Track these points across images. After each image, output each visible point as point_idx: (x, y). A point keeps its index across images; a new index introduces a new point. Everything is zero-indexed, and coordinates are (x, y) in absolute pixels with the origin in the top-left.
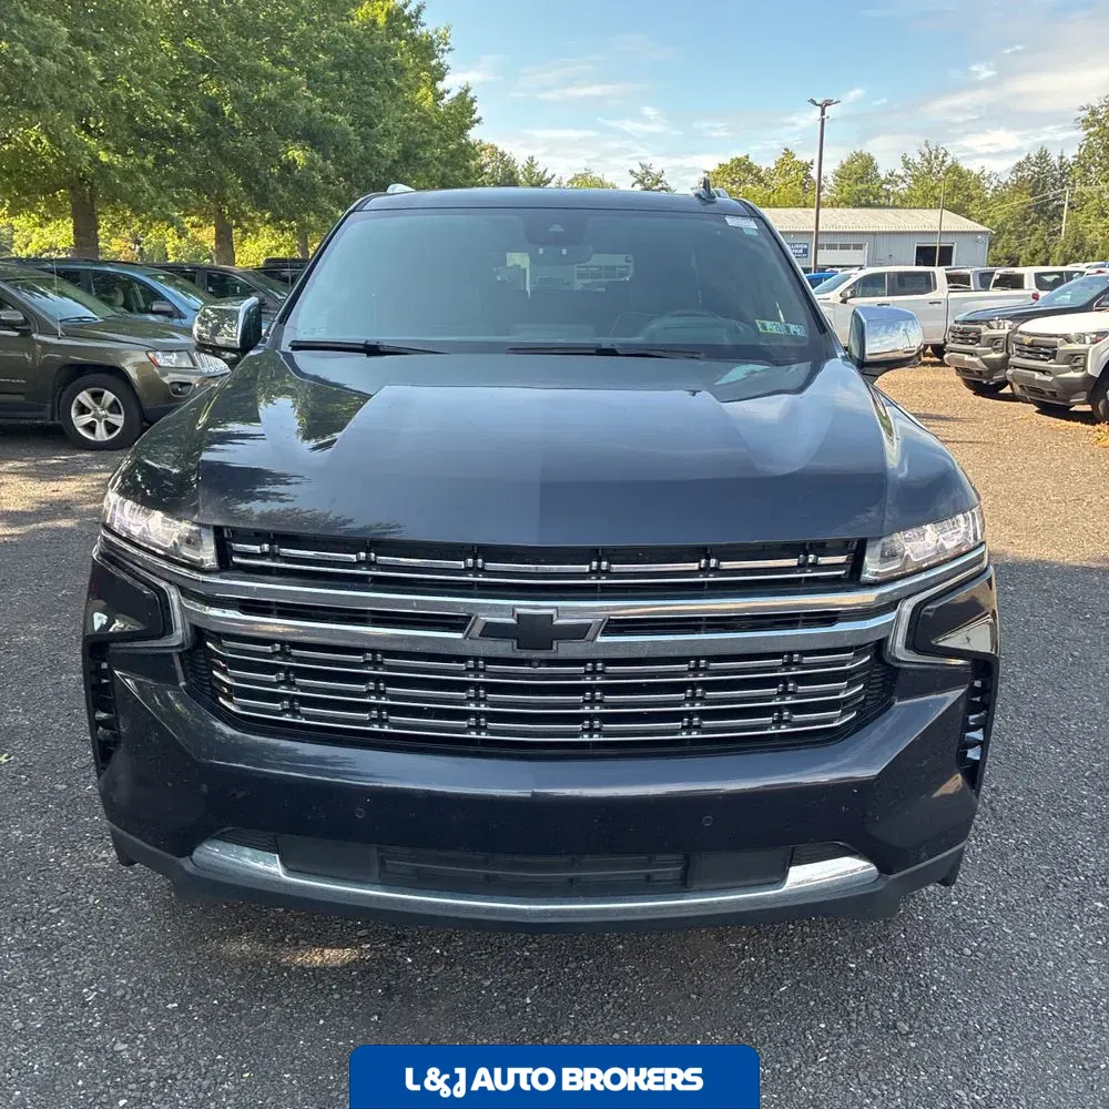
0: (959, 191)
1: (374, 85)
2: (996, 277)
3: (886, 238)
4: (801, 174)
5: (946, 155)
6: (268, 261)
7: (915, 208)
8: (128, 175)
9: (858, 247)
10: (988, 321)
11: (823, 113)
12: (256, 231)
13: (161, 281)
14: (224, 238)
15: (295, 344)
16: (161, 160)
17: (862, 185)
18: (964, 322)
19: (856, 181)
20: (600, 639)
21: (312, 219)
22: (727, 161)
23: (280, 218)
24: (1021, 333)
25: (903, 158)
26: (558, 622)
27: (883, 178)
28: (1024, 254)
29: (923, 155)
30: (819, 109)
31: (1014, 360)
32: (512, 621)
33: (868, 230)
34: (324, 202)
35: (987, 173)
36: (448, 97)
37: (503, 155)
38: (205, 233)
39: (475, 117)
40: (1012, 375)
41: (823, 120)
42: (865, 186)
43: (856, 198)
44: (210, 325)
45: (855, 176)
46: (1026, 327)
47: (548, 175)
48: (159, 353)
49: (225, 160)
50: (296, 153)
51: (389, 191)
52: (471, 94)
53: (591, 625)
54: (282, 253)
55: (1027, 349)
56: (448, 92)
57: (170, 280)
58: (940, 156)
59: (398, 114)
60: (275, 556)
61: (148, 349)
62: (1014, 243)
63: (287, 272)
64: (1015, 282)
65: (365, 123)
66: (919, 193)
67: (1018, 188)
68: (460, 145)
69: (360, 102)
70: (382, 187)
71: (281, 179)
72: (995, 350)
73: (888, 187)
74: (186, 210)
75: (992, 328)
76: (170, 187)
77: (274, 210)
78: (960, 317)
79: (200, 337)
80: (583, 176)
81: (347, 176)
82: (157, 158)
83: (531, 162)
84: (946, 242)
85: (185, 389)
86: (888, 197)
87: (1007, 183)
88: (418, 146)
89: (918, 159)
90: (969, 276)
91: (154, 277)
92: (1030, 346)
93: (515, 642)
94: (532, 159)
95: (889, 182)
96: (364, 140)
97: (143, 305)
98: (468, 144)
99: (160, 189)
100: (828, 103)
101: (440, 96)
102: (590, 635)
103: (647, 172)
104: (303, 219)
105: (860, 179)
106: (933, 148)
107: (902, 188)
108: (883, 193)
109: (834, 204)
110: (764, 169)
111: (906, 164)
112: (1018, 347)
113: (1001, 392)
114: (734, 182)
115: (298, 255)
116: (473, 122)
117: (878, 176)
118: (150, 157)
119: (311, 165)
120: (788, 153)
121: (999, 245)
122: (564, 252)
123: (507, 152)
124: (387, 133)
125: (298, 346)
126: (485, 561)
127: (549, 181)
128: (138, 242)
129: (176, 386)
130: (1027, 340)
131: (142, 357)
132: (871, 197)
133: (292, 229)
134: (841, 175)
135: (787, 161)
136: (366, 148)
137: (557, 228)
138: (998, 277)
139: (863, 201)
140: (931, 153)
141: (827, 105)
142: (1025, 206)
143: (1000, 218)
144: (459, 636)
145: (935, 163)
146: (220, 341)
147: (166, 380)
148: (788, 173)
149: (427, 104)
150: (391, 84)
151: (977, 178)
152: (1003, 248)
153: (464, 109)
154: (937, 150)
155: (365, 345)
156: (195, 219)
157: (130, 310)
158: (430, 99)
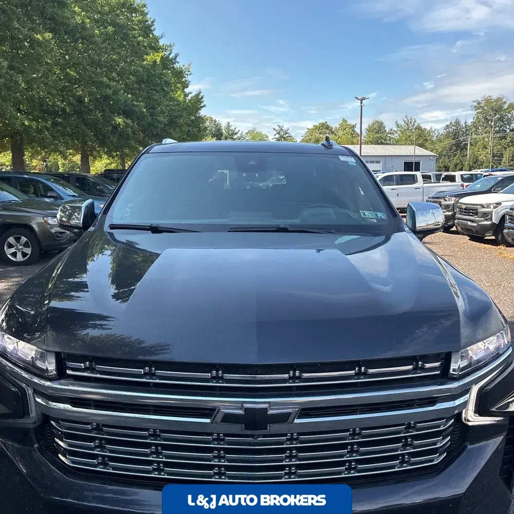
0: (421, 138)
1: (155, 90)
2: (443, 176)
3: (390, 158)
4: (350, 130)
5: (415, 122)
6: (105, 171)
7: (402, 145)
8: (39, 131)
9: (378, 162)
10: (444, 198)
11: (361, 103)
12: (101, 157)
13: (53, 182)
14: (85, 160)
15: (112, 226)
16: (55, 124)
17: (379, 135)
18: (433, 198)
19: (376, 133)
20: (297, 421)
21: (127, 151)
22: (317, 124)
23: (112, 151)
24: (460, 203)
25: (396, 122)
26: (270, 412)
27: (388, 131)
28: (452, 166)
29: (405, 122)
30: (360, 101)
31: (458, 216)
32: (241, 412)
33: (382, 154)
34: (133, 143)
35: (433, 129)
36: (190, 96)
37: (215, 121)
38: (76, 157)
39: (202, 105)
40: (457, 223)
41: (362, 106)
42: (380, 135)
43: (376, 140)
44: (67, 213)
45: (375, 131)
46: (462, 200)
47: (236, 131)
48: (50, 218)
49: (86, 124)
50: (120, 120)
51: (163, 142)
52: (201, 94)
53: (291, 413)
54: (113, 166)
55: (464, 210)
56: (191, 93)
57: (56, 181)
58: (413, 122)
59: (167, 103)
60: (93, 370)
61: (44, 216)
62: (447, 160)
63: (115, 176)
64: (452, 179)
65: (151, 108)
66: (404, 138)
67: (447, 136)
68: (196, 117)
69: (149, 98)
70: (159, 141)
71: (112, 132)
72: (448, 211)
73: (390, 135)
74: (67, 147)
75: (446, 201)
76: (60, 136)
77: (108, 148)
78: (431, 196)
79: (61, 220)
80: (253, 131)
81: (144, 132)
82: (53, 123)
83: (229, 125)
84: (417, 160)
85: (62, 235)
86: (390, 140)
87: (442, 134)
88: (177, 117)
89: (403, 123)
90: (430, 176)
91: (49, 180)
92: (465, 209)
93: (243, 425)
94: (229, 123)
95: (390, 133)
96: (151, 115)
97: (43, 193)
98: (200, 117)
99: (54, 137)
100: (364, 99)
101: (186, 95)
102: (290, 420)
103: (281, 129)
104: (123, 151)
105: (377, 132)
106: (409, 119)
107: (396, 136)
108: (388, 138)
109: (366, 143)
110: (334, 128)
111: (398, 125)
112: (459, 210)
113: (451, 230)
114: (321, 133)
115: (120, 167)
116: (202, 107)
117: (385, 131)
118: (50, 122)
119: (127, 125)
120: (345, 121)
121: (440, 161)
122: (257, 175)
123: (217, 120)
124: (162, 112)
125: (113, 227)
126: (223, 373)
127: (237, 133)
128: (45, 161)
129: (58, 234)
130: (464, 207)
131: (41, 220)
132: (383, 140)
133: (117, 155)
134: (370, 130)
135: (344, 125)
136: (152, 119)
137: (252, 163)
138: (444, 176)
139: (379, 142)
140: (408, 121)
141: (363, 99)
142: (451, 144)
143: (440, 150)
144: (208, 421)
145: (410, 125)
146: (73, 222)
147: (53, 231)
148: (345, 129)
149: (181, 99)
150: (163, 89)
151: (429, 132)
152: (442, 162)
153: (197, 102)
154: (411, 119)
155: (150, 227)
156: (71, 151)
157: (37, 196)
158: (182, 96)
